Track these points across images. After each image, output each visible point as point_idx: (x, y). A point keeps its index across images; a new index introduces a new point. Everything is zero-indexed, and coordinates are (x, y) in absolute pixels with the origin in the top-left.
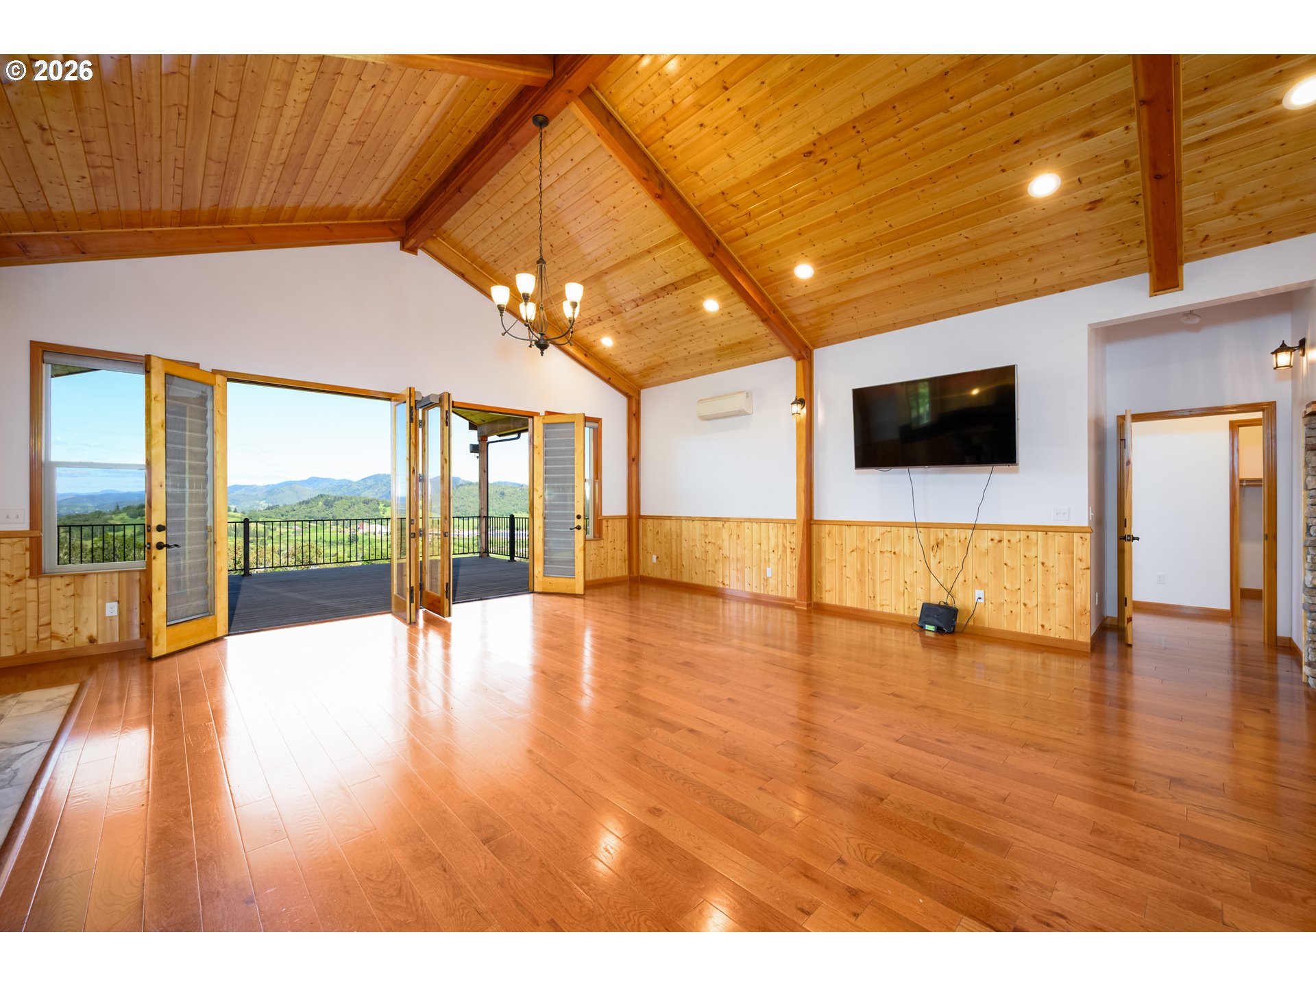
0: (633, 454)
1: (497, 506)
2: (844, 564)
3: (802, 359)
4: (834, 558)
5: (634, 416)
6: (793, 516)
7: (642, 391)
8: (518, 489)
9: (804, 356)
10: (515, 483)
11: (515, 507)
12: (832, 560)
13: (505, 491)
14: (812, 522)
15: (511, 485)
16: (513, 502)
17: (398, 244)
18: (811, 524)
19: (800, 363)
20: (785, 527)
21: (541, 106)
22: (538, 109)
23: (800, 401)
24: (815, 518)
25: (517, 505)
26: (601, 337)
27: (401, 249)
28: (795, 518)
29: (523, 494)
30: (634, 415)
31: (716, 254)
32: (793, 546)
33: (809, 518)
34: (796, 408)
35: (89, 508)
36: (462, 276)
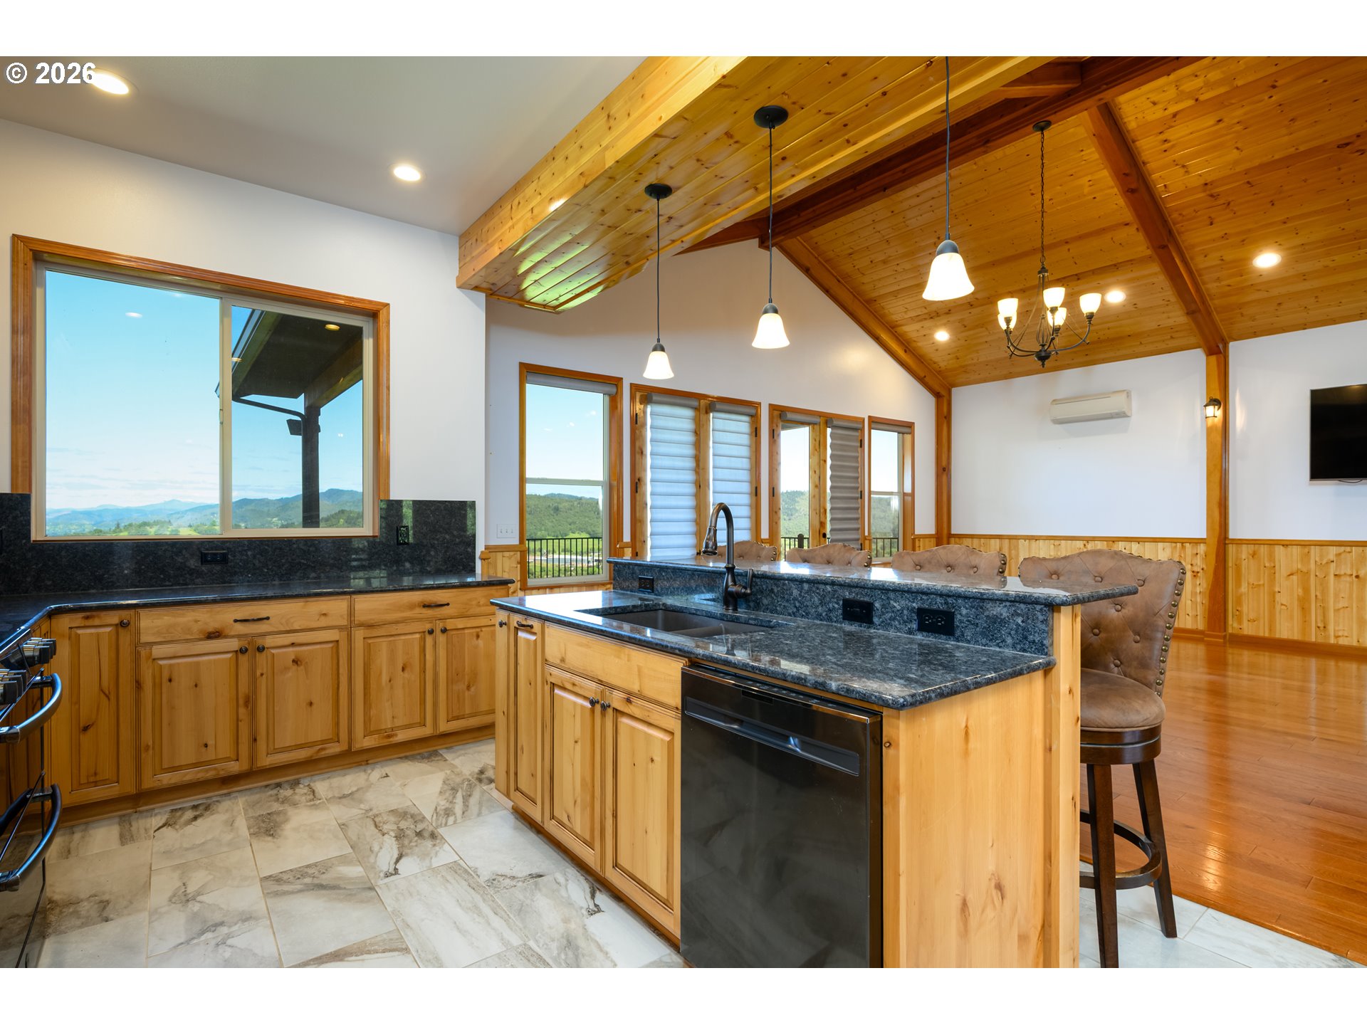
0: (944, 463)
1: (550, 524)
2: (1277, 589)
3: (1216, 354)
4: (1261, 582)
5: (944, 419)
6: (1202, 534)
7: (954, 390)
8: (576, 503)
9: (1217, 350)
10: (571, 496)
11: (572, 526)
12: (1259, 585)
13: (560, 506)
14: (1227, 542)
15: (567, 498)
16: (570, 520)
17: (756, 242)
18: (1225, 544)
19: (1213, 358)
20: (1183, 547)
21: (1056, 112)
22: (1049, 116)
23: (1214, 402)
24: (1232, 535)
25: (575, 523)
26: (935, 331)
27: (759, 247)
28: (1205, 537)
29: (582, 509)
30: (945, 417)
31: (1169, 246)
32: (1196, 569)
33: (1223, 537)
34: (1211, 410)
35: (86, 526)
36: (807, 271)
